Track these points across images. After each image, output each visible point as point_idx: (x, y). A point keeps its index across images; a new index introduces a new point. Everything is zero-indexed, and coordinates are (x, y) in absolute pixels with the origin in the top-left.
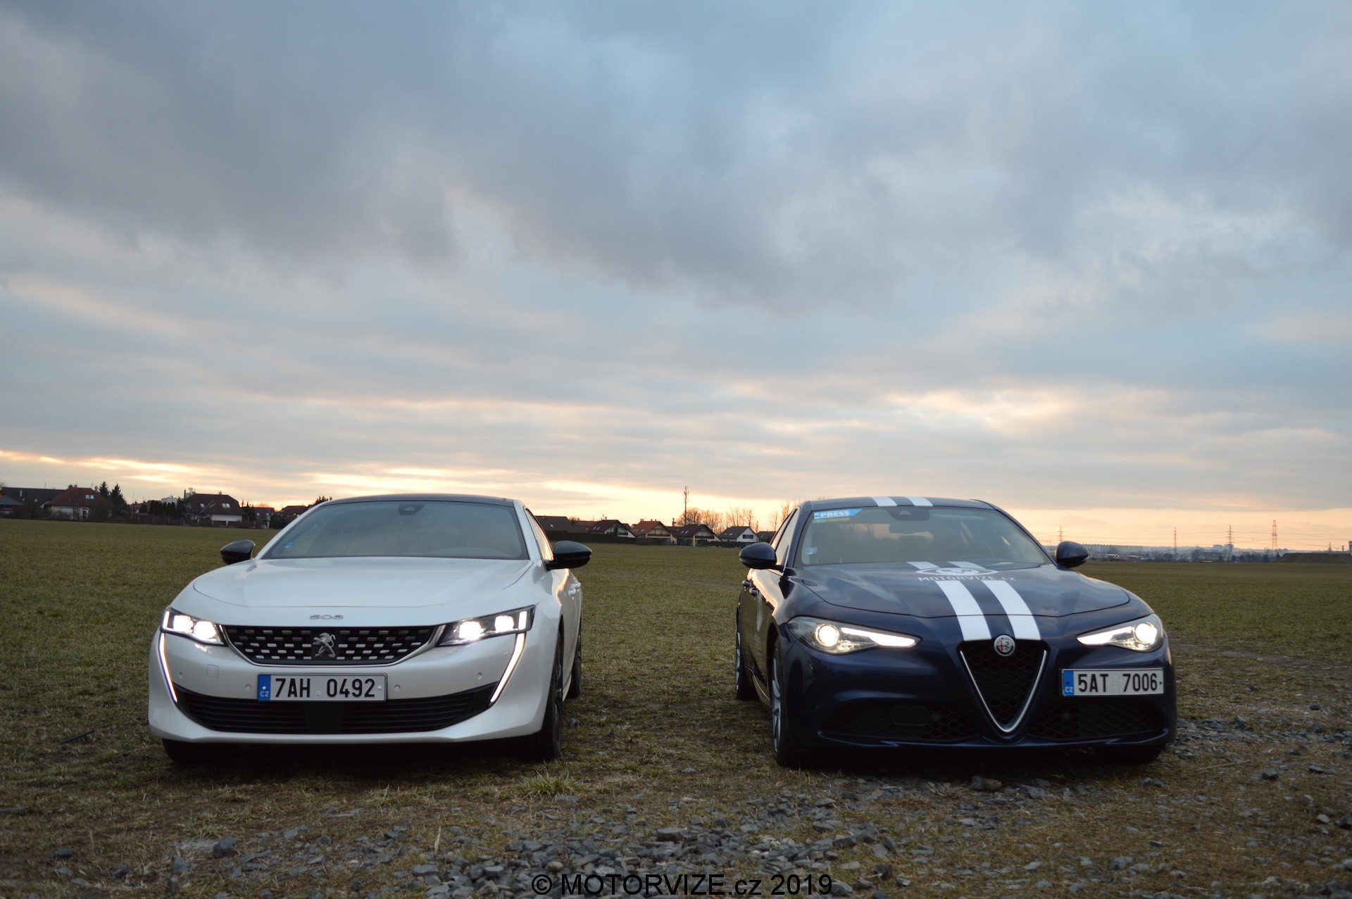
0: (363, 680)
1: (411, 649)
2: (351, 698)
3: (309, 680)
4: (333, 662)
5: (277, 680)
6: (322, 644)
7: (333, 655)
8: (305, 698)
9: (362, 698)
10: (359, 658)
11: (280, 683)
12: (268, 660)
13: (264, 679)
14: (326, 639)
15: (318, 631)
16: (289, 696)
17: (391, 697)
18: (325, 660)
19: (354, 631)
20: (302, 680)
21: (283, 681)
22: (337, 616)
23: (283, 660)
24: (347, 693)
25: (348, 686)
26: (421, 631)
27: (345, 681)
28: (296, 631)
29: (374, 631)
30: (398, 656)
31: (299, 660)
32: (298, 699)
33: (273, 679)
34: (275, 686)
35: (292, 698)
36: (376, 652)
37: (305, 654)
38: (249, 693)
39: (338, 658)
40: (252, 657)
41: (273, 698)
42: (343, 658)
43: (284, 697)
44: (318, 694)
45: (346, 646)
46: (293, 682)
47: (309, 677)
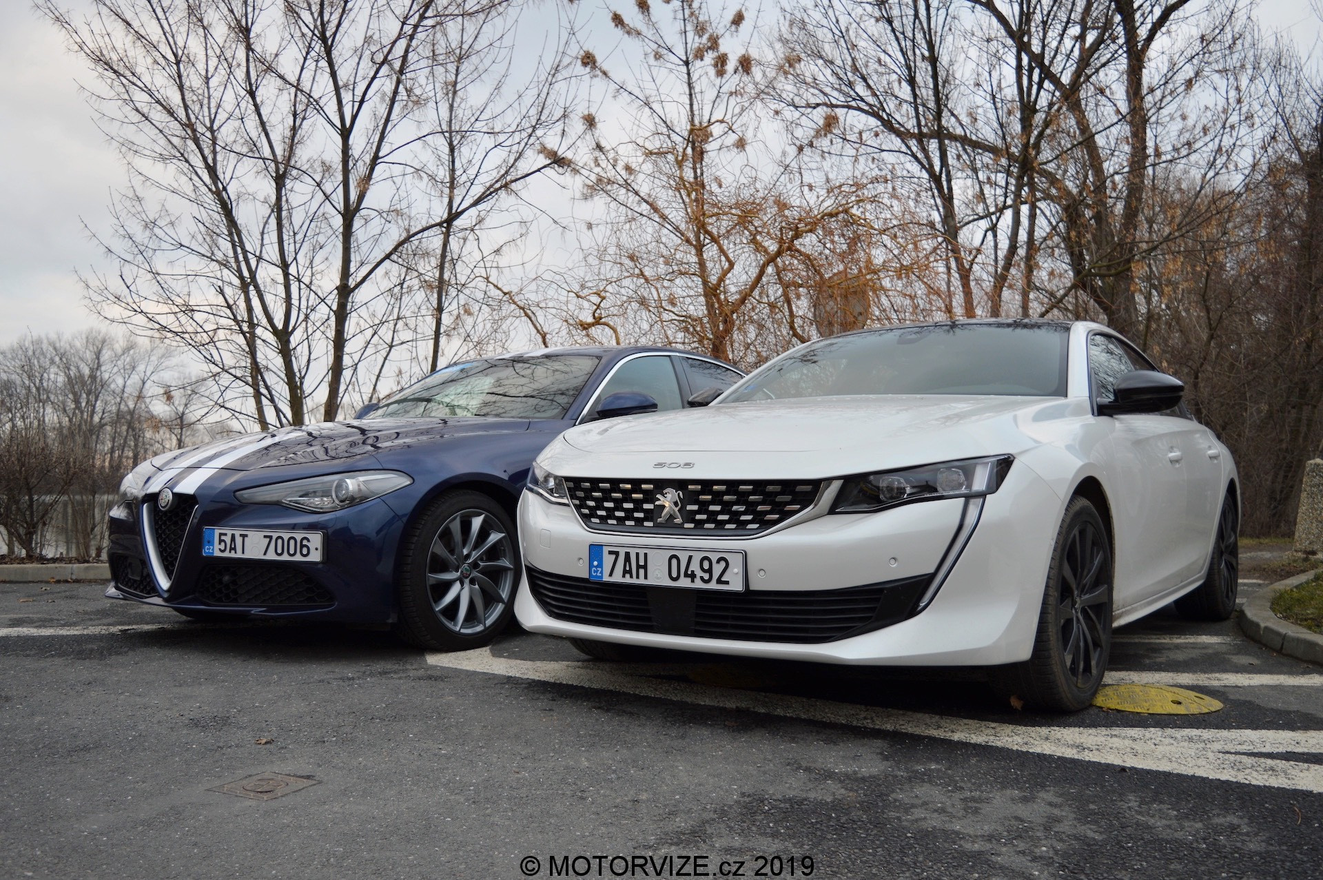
0: (714, 558)
1: (785, 515)
2: (698, 584)
3: (646, 555)
4: (677, 530)
5: (610, 553)
6: (666, 505)
7: (678, 520)
8: (641, 581)
9: (713, 586)
10: (712, 526)
11: (614, 556)
12: (603, 525)
13: (595, 551)
14: (671, 496)
15: (661, 485)
16: (624, 576)
17: (755, 586)
18: (669, 527)
19: (707, 485)
20: (637, 554)
21: (617, 554)
22: (687, 464)
23: (620, 526)
24: (692, 576)
25: (695, 566)
26: (800, 488)
27: (690, 557)
28: (637, 484)
29: (732, 485)
30: (765, 524)
31: (638, 527)
32: (634, 581)
33: (606, 550)
34: (608, 560)
35: (628, 580)
36: (734, 519)
37: (646, 519)
38: (580, 570)
39: (686, 525)
40: (587, 520)
41: (606, 578)
42: (692, 526)
43: (618, 578)
44: (658, 576)
45: (695, 507)
46: (627, 555)
47: (646, 550)
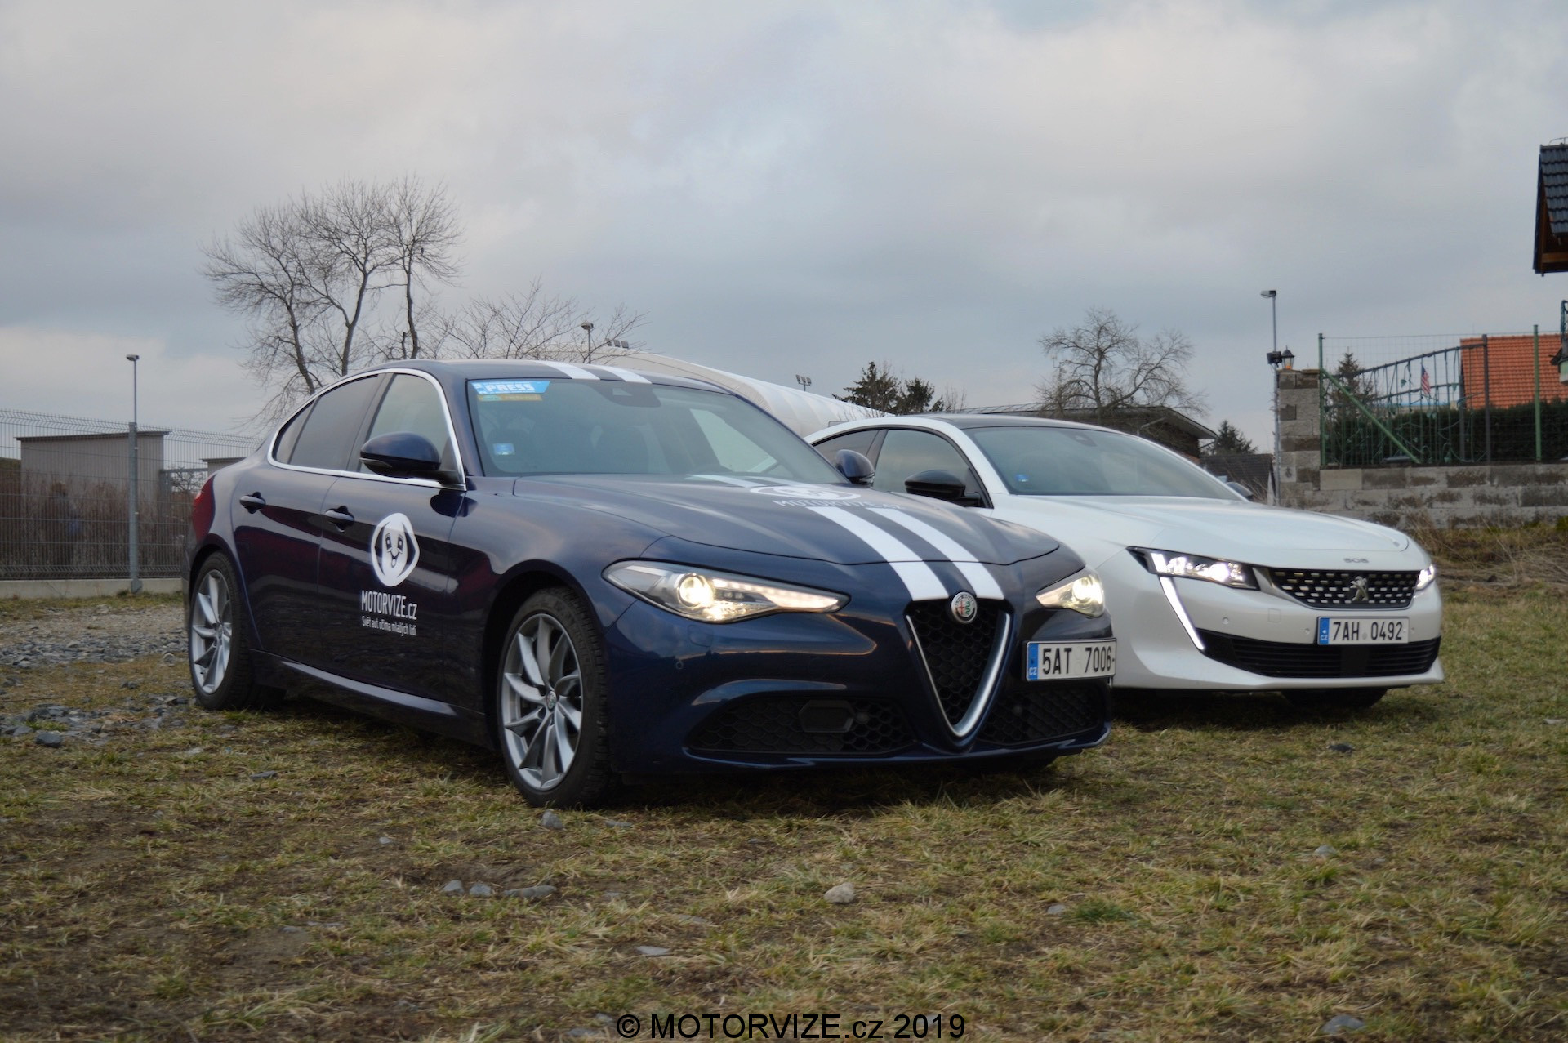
0: (1396, 622)
2: (1387, 641)
3: (1358, 624)
4: (1367, 605)
5: (1334, 624)
6: (1358, 587)
7: (1365, 599)
8: (1356, 642)
9: (1394, 641)
11: (1337, 627)
12: (1318, 604)
13: (1323, 623)
14: (1360, 582)
15: (1354, 574)
16: (1344, 639)
19: (1379, 574)
20: (1353, 624)
21: (1339, 624)
22: (1363, 560)
23: (1330, 605)
24: (1383, 635)
25: (1385, 630)
27: (1383, 624)
28: (1338, 574)
29: (1392, 574)
31: (1343, 605)
32: (1351, 642)
33: (1331, 622)
34: (1333, 628)
35: (1346, 641)
37: (1347, 598)
38: (1308, 639)
39: (1371, 602)
40: (1304, 599)
41: (1329, 642)
42: (1374, 602)
43: (1340, 641)
44: (1365, 637)
45: (1374, 589)
46: (1347, 626)
47: (1356, 621)
